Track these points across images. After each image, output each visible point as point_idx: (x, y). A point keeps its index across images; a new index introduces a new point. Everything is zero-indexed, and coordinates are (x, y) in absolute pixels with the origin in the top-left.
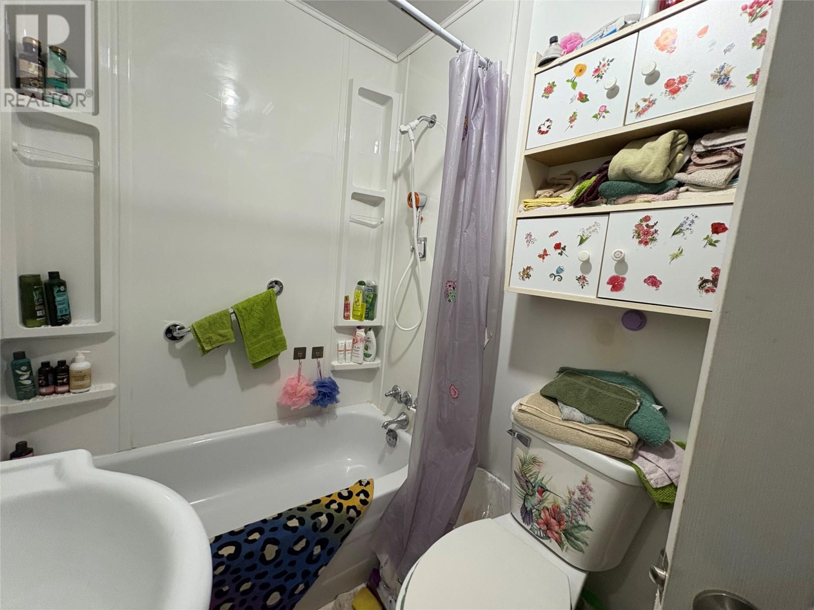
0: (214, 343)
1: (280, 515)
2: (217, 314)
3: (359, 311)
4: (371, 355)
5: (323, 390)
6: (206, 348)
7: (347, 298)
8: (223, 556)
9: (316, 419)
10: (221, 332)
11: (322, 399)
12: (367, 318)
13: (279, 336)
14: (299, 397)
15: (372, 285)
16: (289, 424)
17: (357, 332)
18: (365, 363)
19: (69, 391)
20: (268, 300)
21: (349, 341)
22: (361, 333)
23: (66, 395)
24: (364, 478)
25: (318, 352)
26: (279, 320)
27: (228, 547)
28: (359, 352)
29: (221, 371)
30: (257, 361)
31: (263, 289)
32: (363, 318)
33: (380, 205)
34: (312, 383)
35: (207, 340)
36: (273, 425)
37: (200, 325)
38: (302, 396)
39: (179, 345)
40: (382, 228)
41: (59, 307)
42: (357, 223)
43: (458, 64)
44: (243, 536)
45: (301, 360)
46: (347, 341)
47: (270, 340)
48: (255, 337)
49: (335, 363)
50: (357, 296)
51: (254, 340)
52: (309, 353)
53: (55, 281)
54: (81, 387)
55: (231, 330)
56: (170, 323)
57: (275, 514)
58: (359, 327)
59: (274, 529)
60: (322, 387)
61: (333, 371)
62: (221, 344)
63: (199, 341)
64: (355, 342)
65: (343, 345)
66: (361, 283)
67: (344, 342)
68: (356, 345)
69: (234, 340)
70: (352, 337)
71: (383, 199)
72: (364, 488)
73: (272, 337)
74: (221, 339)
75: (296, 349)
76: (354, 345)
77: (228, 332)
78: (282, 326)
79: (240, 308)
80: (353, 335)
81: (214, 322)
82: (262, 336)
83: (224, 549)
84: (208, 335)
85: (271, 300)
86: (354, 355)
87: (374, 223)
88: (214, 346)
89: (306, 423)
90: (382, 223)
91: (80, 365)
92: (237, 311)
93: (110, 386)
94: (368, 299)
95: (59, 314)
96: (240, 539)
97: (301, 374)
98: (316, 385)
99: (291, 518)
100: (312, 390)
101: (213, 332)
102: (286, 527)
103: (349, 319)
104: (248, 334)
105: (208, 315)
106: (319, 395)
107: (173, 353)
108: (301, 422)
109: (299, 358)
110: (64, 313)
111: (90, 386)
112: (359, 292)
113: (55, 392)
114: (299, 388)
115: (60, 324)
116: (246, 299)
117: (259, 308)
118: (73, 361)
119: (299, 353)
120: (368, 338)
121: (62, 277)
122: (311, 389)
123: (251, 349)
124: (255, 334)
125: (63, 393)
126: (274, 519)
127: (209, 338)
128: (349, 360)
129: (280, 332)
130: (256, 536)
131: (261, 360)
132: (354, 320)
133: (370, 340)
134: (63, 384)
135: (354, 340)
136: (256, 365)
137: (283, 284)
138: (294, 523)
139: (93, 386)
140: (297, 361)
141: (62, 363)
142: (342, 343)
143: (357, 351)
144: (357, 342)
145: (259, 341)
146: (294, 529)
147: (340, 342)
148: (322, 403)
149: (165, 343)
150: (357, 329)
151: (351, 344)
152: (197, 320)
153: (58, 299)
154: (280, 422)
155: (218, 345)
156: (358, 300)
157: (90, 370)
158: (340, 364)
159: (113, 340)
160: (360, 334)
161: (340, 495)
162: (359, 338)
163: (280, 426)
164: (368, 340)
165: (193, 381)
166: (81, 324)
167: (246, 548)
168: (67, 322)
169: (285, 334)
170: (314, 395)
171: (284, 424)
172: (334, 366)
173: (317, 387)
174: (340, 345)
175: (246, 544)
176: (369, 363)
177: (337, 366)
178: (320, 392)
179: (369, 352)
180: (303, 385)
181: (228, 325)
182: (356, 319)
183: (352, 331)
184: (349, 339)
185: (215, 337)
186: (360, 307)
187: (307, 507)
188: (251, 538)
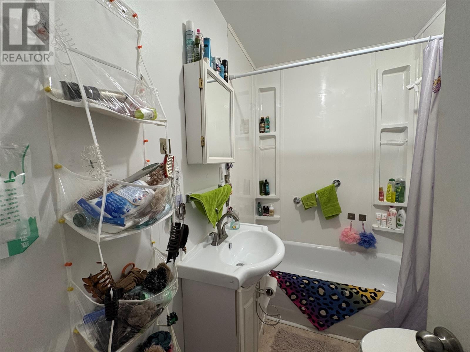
0: (309, 206)
1: (328, 281)
2: (310, 194)
3: (390, 197)
4: (402, 225)
5: (364, 238)
6: (306, 208)
7: (380, 189)
8: (303, 282)
9: (362, 254)
10: (311, 202)
11: (363, 243)
12: (397, 201)
13: (337, 206)
14: (349, 238)
15: (400, 181)
16: (346, 251)
17: (390, 210)
18: (397, 229)
19: (269, 216)
20: (332, 189)
21: (385, 214)
22: (394, 210)
23: (268, 217)
24: (378, 288)
25: (363, 218)
26: (337, 199)
27: (306, 281)
28: (392, 222)
29: (314, 218)
30: (327, 216)
31: (331, 183)
32: (394, 200)
33: (405, 131)
34: (358, 233)
35: (306, 205)
36: (337, 249)
37: (304, 198)
38: (351, 238)
39: (298, 205)
40: (407, 145)
41: (267, 190)
42: (386, 145)
43: (427, 50)
44: (312, 280)
45: (352, 220)
46: (383, 214)
47: (333, 207)
48: (326, 205)
49: (375, 226)
50: (389, 188)
51: (325, 207)
52: (357, 217)
53: (267, 182)
54: (271, 215)
55: (315, 201)
56: (295, 197)
57: (326, 280)
58: (392, 207)
59: (324, 284)
60: (364, 236)
61: (373, 230)
62: (311, 206)
63: (304, 204)
64: (389, 215)
65: (380, 216)
66: (392, 180)
67: (380, 214)
68: (390, 217)
69: (316, 206)
70: (387, 212)
71: (406, 128)
72: (376, 292)
73: (334, 206)
74: (312, 204)
75: (349, 214)
76: (389, 217)
77: (314, 202)
78: (339, 202)
79: (319, 192)
80: (387, 211)
81: (308, 198)
82: (329, 205)
83: (305, 280)
84: (307, 203)
85: (333, 189)
86: (389, 223)
87: (401, 143)
88: (309, 207)
89: (355, 254)
90: (407, 142)
91: (271, 208)
92: (318, 193)
93: (278, 217)
94: (397, 190)
95: (267, 192)
96: (311, 281)
97: (352, 227)
98: (361, 235)
99: (332, 284)
100: (358, 236)
101: (309, 201)
102: (329, 286)
103: (384, 201)
104: (322, 203)
105: (307, 195)
106: (362, 240)
107: (297, 208)
108: (353, 253)
109: (351, 219)
110: (268, 192)
111: (273, 215)
112: (390, 185)
113: (266, 215)
114: (350, 234)
115: (267, 195)
116: (322, 188)
117: (327, 192)
118: (270, 207)
119: (351, 217)
120: (400, 214)
121: (268, 181)
122: (356, 236)
123: (324, 210)
124: (326, 204)
125: (268, 216)
126: (325, 281)
127: (307, 204)
128: (385, 226)
129: (338, 204)
130: (316, 283)
131: (329, 216)
132: (387, 202)
133: (401, 215)
134: (268, 213)
135: (388, 214)
136: (327, 218)
137: (340, 181)
138: (333, 287)
139: (274, 215)
140: (350, 220)
141: (268, 207)
142: (380, 215)
143: (390, 221)
144: (390, 215)
145: (328, 207)
146: (332, 289)
147: (377, 214)
148: (363, 245)
149: (294, 204)
150: (390, 208)
151: (386, 216)
152: (303, 196)
153: (267, 188)
154: (341, 249)
155: (310, 207)
156: (389, 190)
157: (274, 210)
158: (378, 227)
159: (279, 202)
160: (392, 211)
161: (360, 288)
162: (391, 213)
163: (341, 250)
164: (400, 215)
165: (303, 220)
166: (272, 196)
167: (311, 284)
168: (269, 194)
169: (341, 205)
170: (358, 239)
171: (342, 250)
172: (373, 227)
173: (361, 236)
174: (377, 216)
175: (312, 283)
176: (401, 230)
177: (375, 227)
178: (362, 239)
179: (401, 223)
180: (353, 233)
181: (314, 199)
182: (388, 201)
183: (387, 208)
184: (385, 213)
185: (309, 204)
186: (391, 194)
187: (341, 285)
188: (314, 282)
